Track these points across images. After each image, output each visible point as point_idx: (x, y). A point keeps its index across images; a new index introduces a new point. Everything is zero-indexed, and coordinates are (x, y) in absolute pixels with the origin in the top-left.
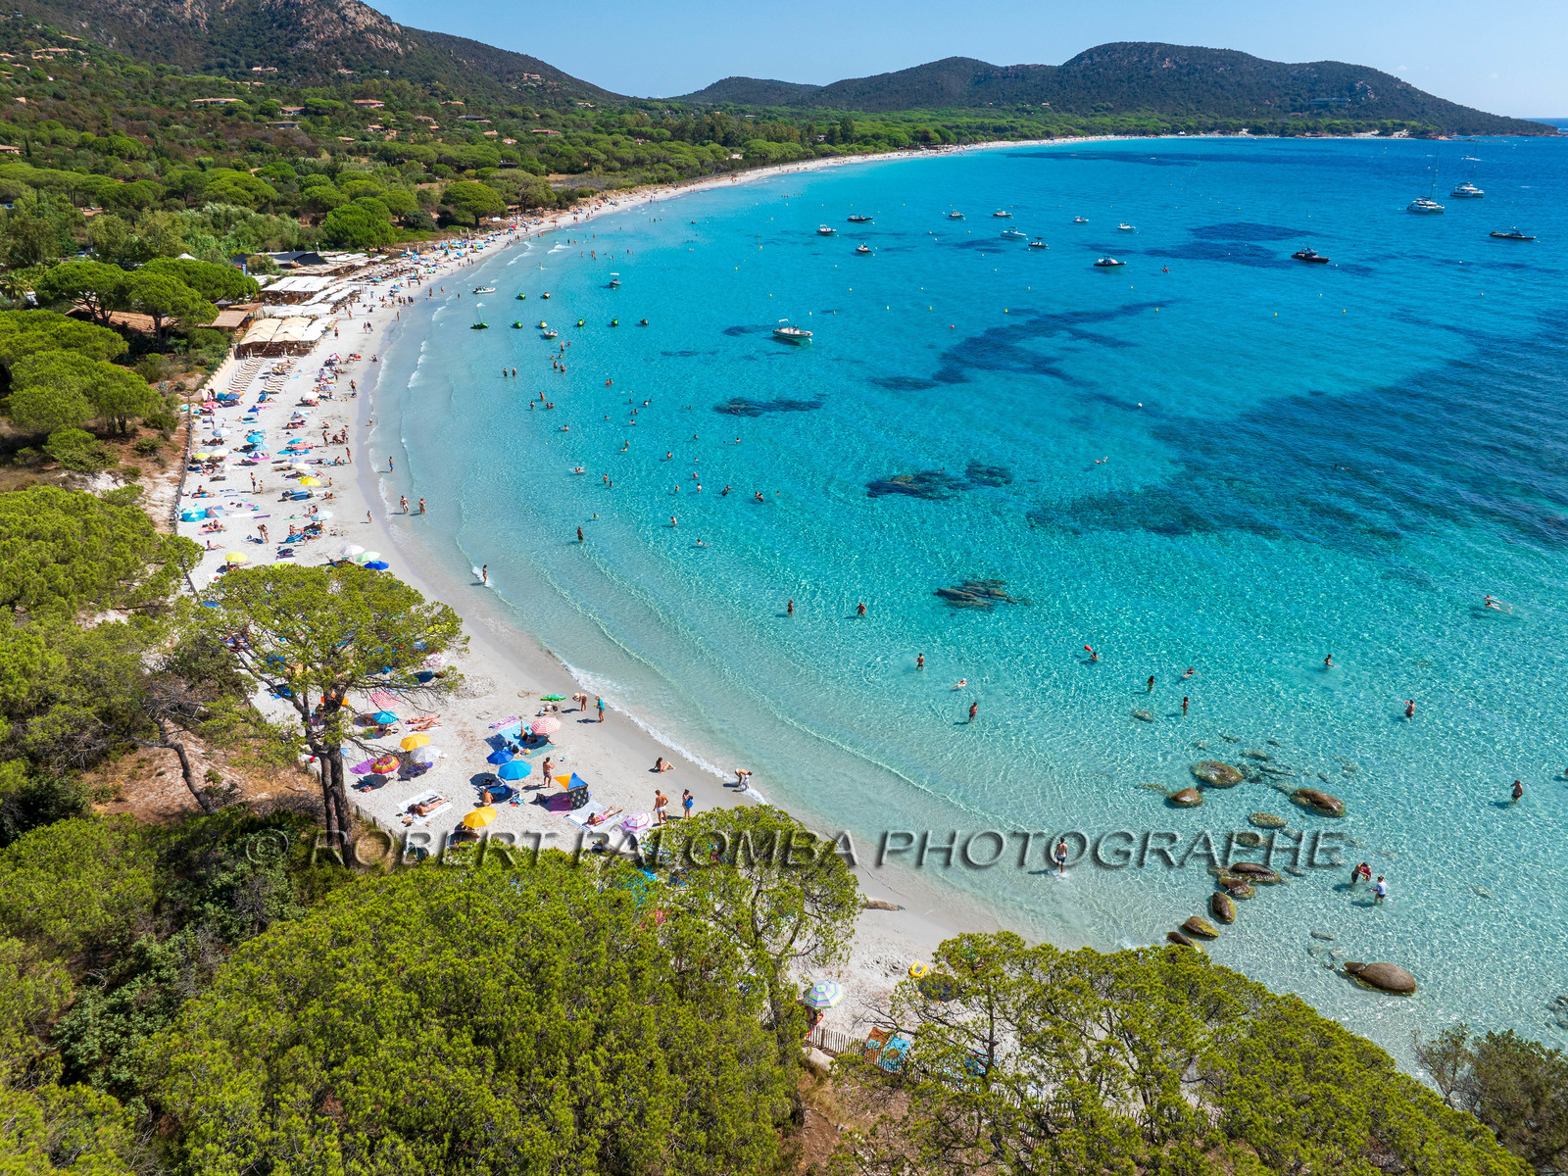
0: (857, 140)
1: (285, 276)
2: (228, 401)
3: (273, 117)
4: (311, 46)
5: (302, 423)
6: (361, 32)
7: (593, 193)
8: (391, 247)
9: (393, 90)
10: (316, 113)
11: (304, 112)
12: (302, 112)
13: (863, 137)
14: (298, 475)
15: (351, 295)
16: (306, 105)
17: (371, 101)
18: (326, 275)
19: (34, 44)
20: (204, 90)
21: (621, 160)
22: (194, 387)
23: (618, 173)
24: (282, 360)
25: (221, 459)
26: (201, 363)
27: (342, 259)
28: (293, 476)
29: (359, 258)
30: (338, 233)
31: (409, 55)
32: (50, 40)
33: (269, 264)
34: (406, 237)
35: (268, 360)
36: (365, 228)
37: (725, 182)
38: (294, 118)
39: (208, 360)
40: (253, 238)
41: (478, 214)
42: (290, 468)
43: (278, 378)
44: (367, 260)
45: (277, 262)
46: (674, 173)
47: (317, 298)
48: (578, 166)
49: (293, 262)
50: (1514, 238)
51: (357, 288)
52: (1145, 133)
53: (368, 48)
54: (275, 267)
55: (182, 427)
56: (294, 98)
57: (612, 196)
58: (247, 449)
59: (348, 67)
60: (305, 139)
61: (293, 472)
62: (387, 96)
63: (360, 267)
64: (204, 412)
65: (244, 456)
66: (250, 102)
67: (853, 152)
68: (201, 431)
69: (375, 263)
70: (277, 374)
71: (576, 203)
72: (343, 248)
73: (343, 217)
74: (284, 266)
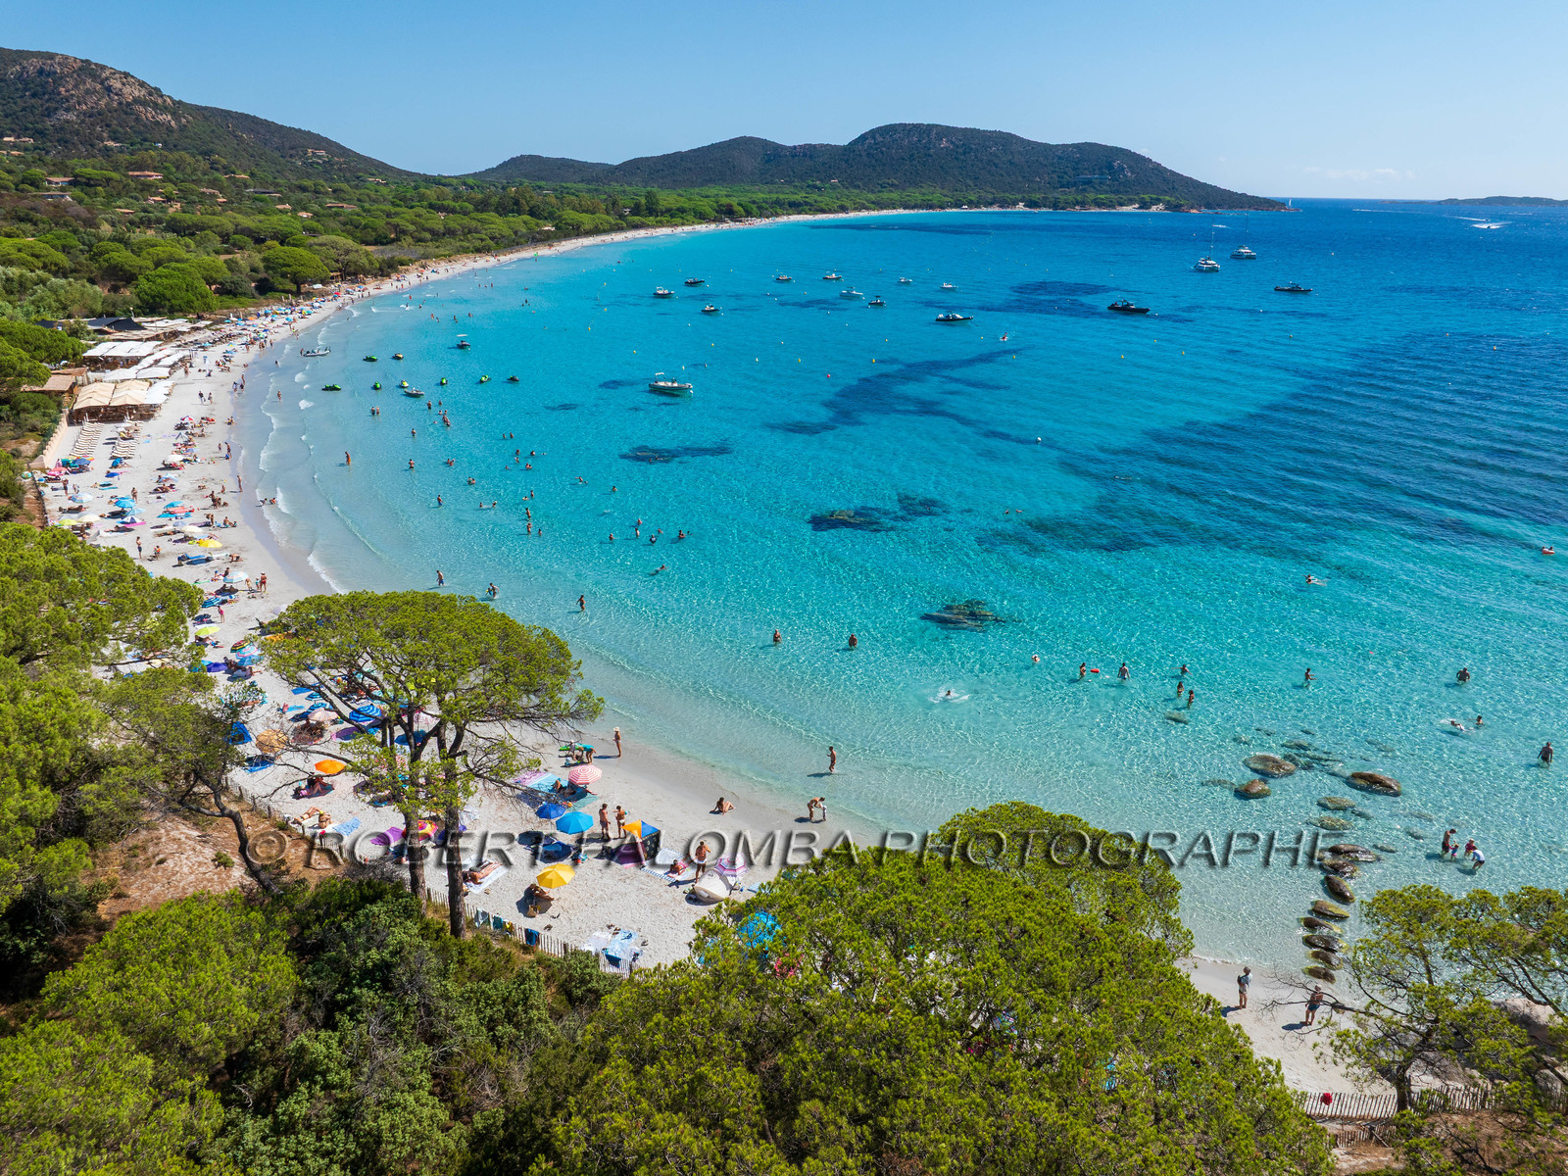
0: (662, 214)
1: (100, 341)
2: (78, 467)
3: (37, 187)
4: (71, 116)
5: (171, 486)
6: (128, 104)
7: (412, 261)
8: (212, 313)
9: (173, 163)
10: (88, 185)
11: (74, 183)
12: (70, 183)
13: (668, 210)
14: (186, 539)
15: (181, 360)
16: (76, 176)
17: (147, 173)
18: (148, 340)
21: (432, 232)
22: (30, 454)
23: (430, 244)
24: (128, 423)
25: (89, 526)
26: (33, 429)
27: (163, 324)
28: (181, 541)
29: (180, 324)
30: (153, 297)
33: (82, 328)
34: (225, 304)
35: (112, 426)
36: (184, 294)
37: (543, 251)
38: (62, 189)
39: (40, 426)
40: (54, 304)
41: (298, 280)
42: (174, 533)
43: (127, 443)
44: (190, 325)
45: (90, 328)
46: (492, 243)
47: (145, 363)
48: (386, 238)
49: (106, 329)
50: (1294, 290)
51: (187, 353)
52: (931, 207)
53: (138, 120)
54: (88, 333)
55: (30, 495)
56: (60, 168)
57: (431, 263)
58: (114, 515)
59: (114, 140)
60: (80, 209)
61: (181, 536)
62: (165, 168)
63: (183, 333)
64: (50, 480)
65: (117, 522)
67: (661, 224)
68: (54, 499)
69: (198, 329)
70: (124, 439)
71: (397, 271)
72: (160, 315)
73: (158, 281)
74: (97, 332)
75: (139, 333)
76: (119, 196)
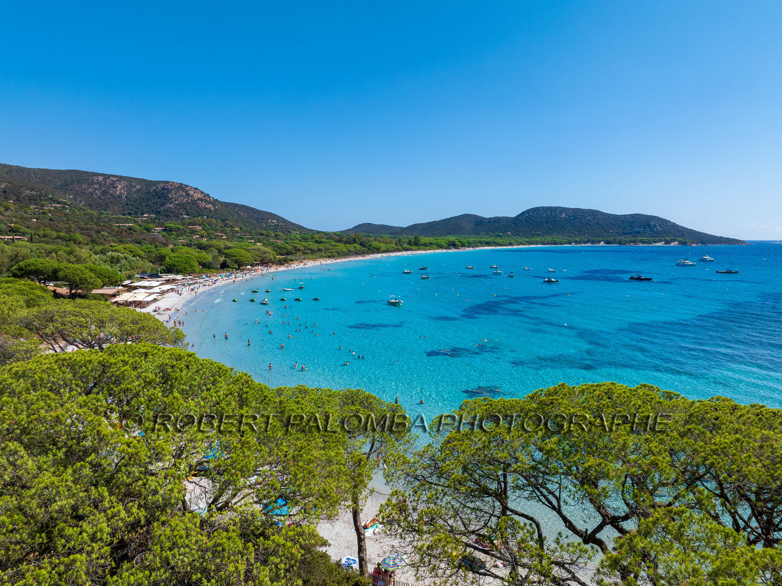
0: (422, 245)
1: (140, 281)
3: (149, 231)
4: (172, 206)
6: (195, 201)
7: (296, 260)
8: (196, 274)
9: (207, 223)
10: (170, 231)
11: (164, 230)
12: (163, 230)
13: (425, 244)
16: (166, 227)
17: (196, 227)
18: (160, 281)
19: (46, 203)
20: (119, 221)
21: (311, 250)
27: (171, 276)
30: (170, 266)
31: (216, 210)
32: (54, 201)
33: (134, 276)
34: (204, 272)
36: (184, 264)
38: (159, 232)
44: (183, 277)
45: (138, 276)
47: (154, 289)
48: (290, 252)
49: (146, 277)
50: (729, 272)
51: (175, 287)
52: (556, 244)
53: (198, 207)
54: (136, 277)
56: (160, 225)
57: (306, 261)
59: (187, 215)
60: (164, 240)
62: (204, 225)
63: (178, 280)
66: (140, 226)
67: (420, 249)
69: (186, 279)
71: (287, 263)
72: (172, 273)
73: (173, 259)
74: (141, 278)
75: (159, 279)
76: (181, 235)
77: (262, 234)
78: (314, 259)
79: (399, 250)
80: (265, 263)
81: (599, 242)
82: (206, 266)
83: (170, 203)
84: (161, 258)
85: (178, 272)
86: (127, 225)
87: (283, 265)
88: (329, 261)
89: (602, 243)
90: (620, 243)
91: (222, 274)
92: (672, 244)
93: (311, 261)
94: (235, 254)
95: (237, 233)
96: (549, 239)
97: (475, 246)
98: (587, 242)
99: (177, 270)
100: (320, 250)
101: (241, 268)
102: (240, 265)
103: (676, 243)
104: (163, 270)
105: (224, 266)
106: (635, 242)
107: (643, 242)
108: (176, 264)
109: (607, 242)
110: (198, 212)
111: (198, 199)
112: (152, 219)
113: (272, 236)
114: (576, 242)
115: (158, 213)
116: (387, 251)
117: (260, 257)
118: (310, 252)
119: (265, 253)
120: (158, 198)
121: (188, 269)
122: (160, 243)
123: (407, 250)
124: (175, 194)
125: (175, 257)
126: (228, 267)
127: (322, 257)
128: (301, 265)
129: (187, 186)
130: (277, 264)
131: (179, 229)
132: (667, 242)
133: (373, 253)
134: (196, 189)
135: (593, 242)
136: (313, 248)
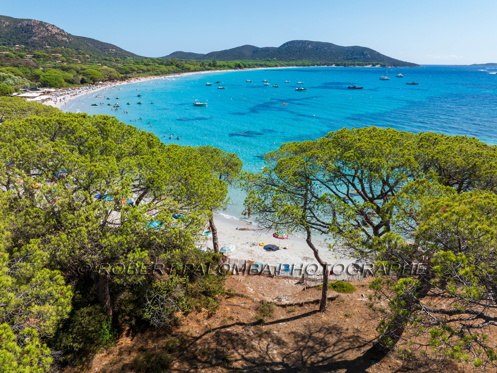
3: (23, 58)
6: (54, 35)
7: (133, 77)
8: (63, 87)
9: (65, 51)
10: (38, 57)
12: (33, 57)
13: (220, 66)
16: (35, 55)
17: (57, 54)
30: (44, 82)
31: (70, 42)
33: (19, 89)
34: (69, 85)
36: (54, 81)
38: (30, 59)
44: (55, 90)
46: (160, 73)
47: (36, 98)
48: (128, 72)
49: (27, 90)
52: (305, 66)
53: (56, 39)
54: (21, 91)
56: (30, 53)
57: (140, 78)
59: (49, 45)
60: (34, 64)
62: (63, 53)
63: (52, 92)
66: (14, 53)
67: (217, 69)
69: (58, 91)
71: (127, 79)
72: (46, 87)
73: (46, 77)
74: (24, 91)
75: (38, 92)
76: (47, 60)
77: (106, 60)
78: (146, 77)
79: (203, 70)
80: (112, 80)
81: (332, 65)
82: (71, 82)
83: (35, 36)
84: (36, 78)
85: (51, 86)
86: (4, 53)
87: (125, 80)
88: (156, 78)
89: (334, 65)
90: (345, 65)
91: (83, 88)
92: (377, 66)
93: (143, 78)
94: (90, 73)
95: (88, 59)
96: (300, 62)
97: (253, 67)
98: (324, 65)
99: (50, 85)
100: (149, 70)
101: (96, 83)
102: (94, 81)
103: (379, 66)
104: (40, 85)
105: (83, 82)
106: (354, 65)
107: (359, 65)
108: (49, 81)
109: (337, 65)
110: (57, 43)
111: (56, 33)
112: (22, 49)
113: (113, 61)
114: (318, 65)
115: (26, 44)
116: (195, 70)
117: (108, 75)
118: (141, 71)
119: (111, 72)
120: (25, 32)
121: (58, 84)
122: (33, 66)
123: (208, 70)
124: (38, 29)
125: (47, 76)
126: (86, 82)
127: (151, 75)
128: (137, 81)
129: (46, 23)
130: (120, 80)
131: (45, 56)
132: (373, 65)
133: (185, 72)
134: (53, 26)
135: (328, 65)
136: (144, 69)
